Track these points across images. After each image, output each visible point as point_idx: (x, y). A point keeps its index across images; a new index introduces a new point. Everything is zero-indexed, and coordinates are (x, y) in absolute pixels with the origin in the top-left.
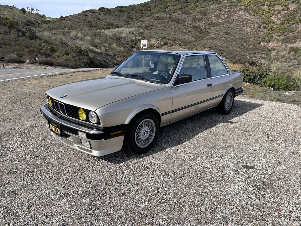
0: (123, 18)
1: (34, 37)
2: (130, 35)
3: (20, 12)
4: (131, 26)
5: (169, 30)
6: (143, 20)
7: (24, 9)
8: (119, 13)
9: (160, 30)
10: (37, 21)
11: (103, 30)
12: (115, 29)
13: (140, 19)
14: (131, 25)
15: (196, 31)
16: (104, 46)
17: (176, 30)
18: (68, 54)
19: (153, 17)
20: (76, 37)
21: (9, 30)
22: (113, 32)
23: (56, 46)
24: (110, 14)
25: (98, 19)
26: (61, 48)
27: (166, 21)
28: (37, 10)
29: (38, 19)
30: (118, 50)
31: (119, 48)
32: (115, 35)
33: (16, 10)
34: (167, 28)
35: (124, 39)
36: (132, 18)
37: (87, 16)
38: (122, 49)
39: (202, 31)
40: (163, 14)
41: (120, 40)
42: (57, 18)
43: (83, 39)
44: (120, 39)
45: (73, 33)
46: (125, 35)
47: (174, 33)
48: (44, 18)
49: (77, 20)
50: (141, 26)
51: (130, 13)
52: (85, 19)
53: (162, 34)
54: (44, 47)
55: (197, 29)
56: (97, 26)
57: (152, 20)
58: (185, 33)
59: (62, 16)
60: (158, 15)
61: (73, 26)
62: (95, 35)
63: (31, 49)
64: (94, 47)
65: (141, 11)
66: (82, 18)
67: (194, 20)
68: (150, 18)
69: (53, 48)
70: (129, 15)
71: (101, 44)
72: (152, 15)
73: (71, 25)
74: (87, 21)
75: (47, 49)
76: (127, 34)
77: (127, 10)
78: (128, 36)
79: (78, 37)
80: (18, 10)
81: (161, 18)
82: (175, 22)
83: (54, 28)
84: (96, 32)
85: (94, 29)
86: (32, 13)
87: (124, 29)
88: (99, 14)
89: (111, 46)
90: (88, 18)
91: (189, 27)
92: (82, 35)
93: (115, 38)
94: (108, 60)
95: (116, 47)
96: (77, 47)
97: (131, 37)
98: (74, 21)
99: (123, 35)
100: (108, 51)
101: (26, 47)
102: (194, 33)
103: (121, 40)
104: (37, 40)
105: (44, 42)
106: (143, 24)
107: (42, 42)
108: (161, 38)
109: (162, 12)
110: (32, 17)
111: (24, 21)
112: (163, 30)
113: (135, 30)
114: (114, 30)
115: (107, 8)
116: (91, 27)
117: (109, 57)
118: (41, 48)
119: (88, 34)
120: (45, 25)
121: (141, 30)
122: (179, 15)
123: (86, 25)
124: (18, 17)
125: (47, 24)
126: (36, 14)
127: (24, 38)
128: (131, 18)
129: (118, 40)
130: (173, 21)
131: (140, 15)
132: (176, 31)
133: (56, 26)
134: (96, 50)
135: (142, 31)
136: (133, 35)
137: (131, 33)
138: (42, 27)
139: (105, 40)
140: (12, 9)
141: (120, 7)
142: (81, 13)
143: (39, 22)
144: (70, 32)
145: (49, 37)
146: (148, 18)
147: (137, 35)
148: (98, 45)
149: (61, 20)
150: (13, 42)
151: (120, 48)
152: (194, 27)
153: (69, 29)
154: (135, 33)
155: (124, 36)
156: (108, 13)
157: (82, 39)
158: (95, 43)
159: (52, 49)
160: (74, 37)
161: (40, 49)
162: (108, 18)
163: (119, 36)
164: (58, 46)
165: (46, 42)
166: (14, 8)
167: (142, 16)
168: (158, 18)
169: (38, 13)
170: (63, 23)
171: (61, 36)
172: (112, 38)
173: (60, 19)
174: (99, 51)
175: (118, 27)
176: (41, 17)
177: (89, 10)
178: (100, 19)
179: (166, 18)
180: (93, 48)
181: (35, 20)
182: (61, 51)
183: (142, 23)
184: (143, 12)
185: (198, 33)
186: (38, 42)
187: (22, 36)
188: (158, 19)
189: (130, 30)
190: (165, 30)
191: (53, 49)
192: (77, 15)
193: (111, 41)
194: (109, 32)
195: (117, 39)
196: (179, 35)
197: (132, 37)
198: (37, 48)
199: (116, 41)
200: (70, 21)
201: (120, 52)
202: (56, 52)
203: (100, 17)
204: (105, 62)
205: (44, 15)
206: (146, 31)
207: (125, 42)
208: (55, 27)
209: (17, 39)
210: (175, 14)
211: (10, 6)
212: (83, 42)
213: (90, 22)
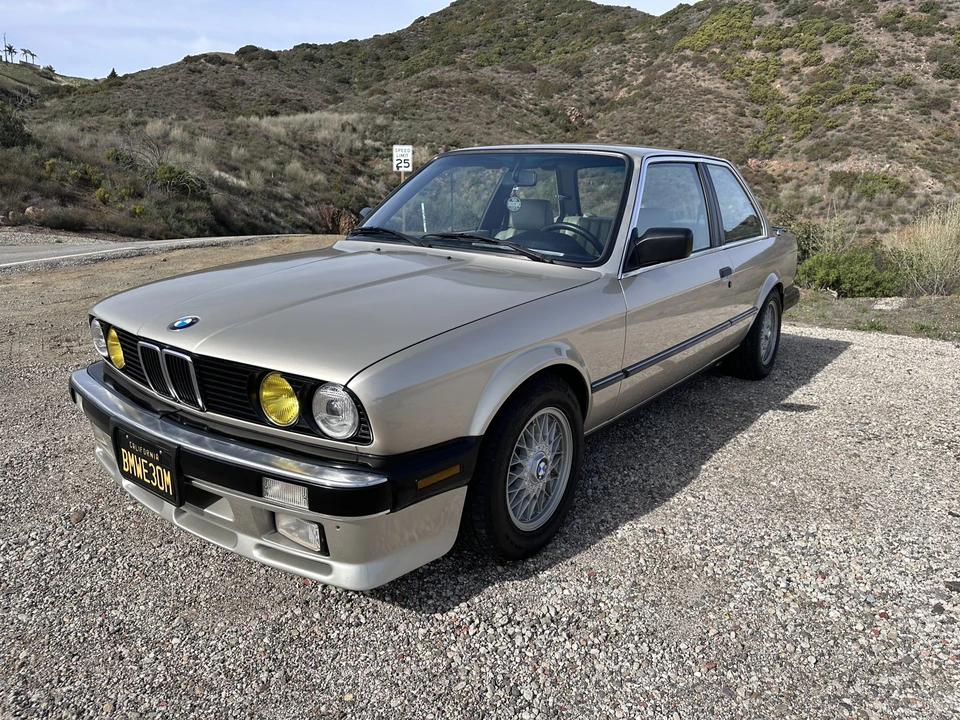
0: (318, 82)
2: (345, 134)
4: (346, 106)
5: (470, 121)
6: (385, 89)
8: (306, 65)
9: (440, 119)
10: (27, 87)
11: (254, 119)
12: (295, 114)
13: (376, 86)
14: (346, 102)
15: (553, 125)
16: (262, 170)
17: (493, 119)
18: (140, 196)
19: (418, 78)
20: (165, 141)
22: (290, 123)
23: (96, 169)
24: (277, 68)
25: (238, 83)
26: (115, 176)
27: (458, 93)
28: (25, 52)
29: (28, 81)
30: (308, 183)
31: (311, 175)
32: (295, 133)
34: (463, 113)
35: (325, 146)
36: (348, 83)
37: (200, 72)
38: (320, 177)
39: (570, 123)
40: (447, 69)
41: (311, 149)
42: (96, 80)
43: (191, 145)
44: (314, 147)
45: (155, 127)
46: (329, 133)
47: (486, 130)
48: (52, 79)
49: (164, 84)
50: (380, 106)
51: (340, 66)
52: (192, 84)
53: (449, 131)
54: (52, 170)
55: (555, 119)
56: (234, 106)
57: (415, 90)
58: (521, 130)
59: (113, 74)
60: (433, 73)
61: (151, 104)
62: (230, 134)
63: (8, 176)
64: (227, 173)
65: (378, 59)
66: (185, 79)
67: (546, 90)
68: (406, 81)
69: (86, 173)
70: (338, 72)
71: (251, 162)
72: (413, 74)
73: (144, 101)
74: (200, 88)
75: (63, 179)
76: (335, 130)
77: (332, 57)
78: (337, 138)
79: (171, 139)
81: (441, 83)
82: (486, 97)
83: (88, 112)
84: (231, 125)
85: (223, 114)
86: (7, 62)
87: (325, 115)
88: (241, 67)
89: (283, 169)
90: (204, 80)
91: (531, 111)
92: (186, 133)
93: (295, 145)
94: (277, 214)
95: (302, 173)
96: (171, 170)
97: (348, 142)
98: (157, 89)
99: (322, 134)
100: (276, 185)
102: (545, 129)
103: (315, 151)
104: (29, 148)
105: (54, 156)
106: (386, 100)
107: (45, 153)
108: (444, 143)
109: (446, 64)
110: (8, 74)
112: (450, 118)
113: (362, 119)
114: (291, 118)
115: (267, 51)
116: (214, 108)
117: (278, 205)
118: (43, 173)
119: (204, 130)
120: (56, 99)
121: (380, 120)
122: (502, 76)
123: (195, 102)
125: (61, 97)
126: (24, 65)
128: (346, 81)
129: (307, 150)
130: (480, 92)
131: (375, 73)
132: (493, 122)
133: (95, 103)
134: (235, 180)
135: (385, 122)
136: (355, 136)
137: (348, 128)
138: (45, 107)
139: (262, 149)
141: (308, 46)
142: (179, 64)
143: (34, 90)
144: (145, 123)
145: (72, 139)
146: (399, 83)
147: (367, 133)
148: (240, 165)
149: (111, 86)
151: (315, 175)
152: (547, 112)
153: (139, 115)
154: (360, 127)
155: (325, 139)
156: (270, 64)
157: (185, 147)
158: (229, 159)
159: (82, 178)
160: (159, 137)
161: (40, 179)
162: (271, 80)
163: (308, 136)
164: (103, 167)
165: (59, 153)
167: (380, 77)
168: (433, 83)
169: (30, 61)
170: (119, 95)
171: (113, 137)
172: (285, 144)
173: (106, 81)
174: (243, 183)
175: (305, 110)
176: (39, 74)
177: (205, 56)
178: (244, 83)
179: (459, 82)
180: (223, 174)
181: (19, 84)
182: (113, 184)
183: (383, 97)
184: (385, 64)
185: (559, 131)
186: (32, 153)
188: (433, 87)
189: (345, 117)
190: (457, 121)
191: (87, 177)
192: (165, 69)
193: (282, 151)
194: (275, 126)
195: (302, 148)
196: (501, 137)
197: (351, 141)
198: (27, 175)
199: (301, 154)
200: (140, 87)
201: (316, 187)
202: (97, 187)
203: (242, 78)
204: (266, 219)
205: (50, 69)
206: (397, 123)
207: (329, 157)
208: (88, 108)
210: (487, 71)
212: (188, 156)
213: (208, 93)
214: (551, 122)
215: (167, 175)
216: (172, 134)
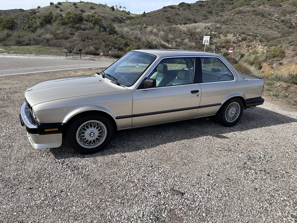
0: (202, 13)
1: (113, 32)
2: (205, 30)
3: (110, 10)
4: (208, 21)
5: (251, 25)
6: (222, 15)
7: (113, 7)
8: (199, 8)
9: (240, 24)
10: (123, 17)
11: (179, 26)
12: (191, 24)
13: (220, 14)
14: (209, 19)
15: (284, 26)
16: (176, 42)
17: (260, 24)
19: (235, 10)
20: (151, 32)
21: (94, 26)
22: (189, 27)
23: (130, 41)
24: (189, 9)
25: (177, 14)
26: (134, 43)
27: (248, 15)
28: (124, 7)
29: (123, 15)
30: (189, 46)
31: (191, 43)
32: (189, 30)
33: (107, 8)
34: (249, 22)
35: (198, 34)
36: (211, 13)
37: (167, 11)
38: (194, 44)
39: (292, 25)
40: (246, 7)
41: (194, 35)
42: (140, 15)
43: (158, 34)
44: (195, 34)
45: (149, 28)
46: (201, 30)
47: (256, 28)
48: (129, 15)
49: (156, 15)
50: (219, 21)
51: (210, 7)
52: (164, 15)
53: (242, 29)
54: (119, 41)
55: (286, 24)
56: (174, 21)
57: (233, 15)
58: (270, 28)
59: (144, 13)
60: (241, 9)
61: (152, 21)
62: (170, 30)
63: (108, 43)
64: (166, 42)
65: (223, 4)
66: (162, 14)
67: (284, 13)
68: (230, 12)
69: (127, 42)
70: (209, 9)
71: (174, 39)
72: (233, 9)
73: (150, 21)
74: (166, 16)
75: (121, 44)
76: (202, 29)
77: (208, 5)
78: (203, 31)
79: (153, 32)
80: (109, 8)
81: (243, 12)
82: (259, 16)
83: (136, 24)
84: (171, 28)
85: (171, 24)
86: (119, 10)
87: (201, 24)
88: (179, 9)
89: (183, 41)
90: (167, 14)
91: (276, 21)
92: (157, 30)
93: (189, 34)
95: (188, 43)
96: (148, 42)
97: (206, 32)
98: (154, 17)
99: (198, 30)
100: (180, 46)
101: (104, 41)
102: (281, 28)
103: (195, 35)
104: (115, 35)
105: (120, 37)
106: (222, 18)
107: (118, 36)
108: (239, 33)
109: (246, 5)
110: (119, 14)
111: (112, 17)
112: (243, 24)
113: (212, 25)
114: (190, 25)
115: (188, 4)
116: (169, 22)
118: (116, 42)
119: (163, 29)
120: (129, 21)
121: (218, 25)
122: (267, 8)
123: (164, 20)
124: (108, 14)
125: (130, 20)
126: (123, 11)
127: (104, 33)
128: (211, 12)
129: (192, 35)
130: (257, 15)
131: (221, 9)
132: (259, 25)
133: (138, 21)
134: (168, 45)
135: (220, 26)
136: (209, 30)
137: (207, 28)
138: (126, 23)
139: (178, 35)
140: (104, 7)
141: (201, 1)
142: (161, 9)
143: (124, 18)
144: (147, 27)
145: (128, 32)
146: (228, 13)
147: (213, 30)
148: (170, 40)
149: (143, 16)
150: (94, 37)
151: (192, 43)
152: (283, 21)
153: (147, 25)
154: (211, 28)
155: (199, 32)
156: (188, 8)
157: (156, 35)
158: (168, 38)
159: (126, 44)
160: (150, 32)
161: (115, 43)
162: (188, 14)
163: (193, 31)
164: (131, 40)
165: (122, 37)
166: (105, 7)
167: (223, 11)
168: (240, 12)
169: (125, 10)
170: (144, 19)
171: (138, 32)
172: (186, 33)
173: (142, 15)
174: (170, 46)
175: (195, 22)
176: (126, 13)
177: (169, 6)
178: (178, 14)
179: (249, 11)
180: (165, 43)
181: (121, 16)
182: (133, 46)
183: (221, 18)
184: (225, 6)
185: (286, 29)
186: (115, 36)
187: (103, 31)
188: (239, 13)
189: (207, 25)
190: (246, 25)
191: (127, 43)
192: (157, 11)
193: (184, 36)
194: (183, 28)
195: (191, 35)
196: (261, 30)
197: (207, 32)
198: (112, 43)
199: (190, 37)
200: (150, 17)
201: (192, 47)
202: (129, 46)
203: (178, 13)
205: (129, 12)
206: (224, 26)
207: (198, 37)
208: (136, 23)
209: (99, 34)
210: (261, 7)
211: (103, 5)
212: (156, 37)
213: (168, 18)
214: (284, 25)
215: (147, 43)
216: (153, 31)
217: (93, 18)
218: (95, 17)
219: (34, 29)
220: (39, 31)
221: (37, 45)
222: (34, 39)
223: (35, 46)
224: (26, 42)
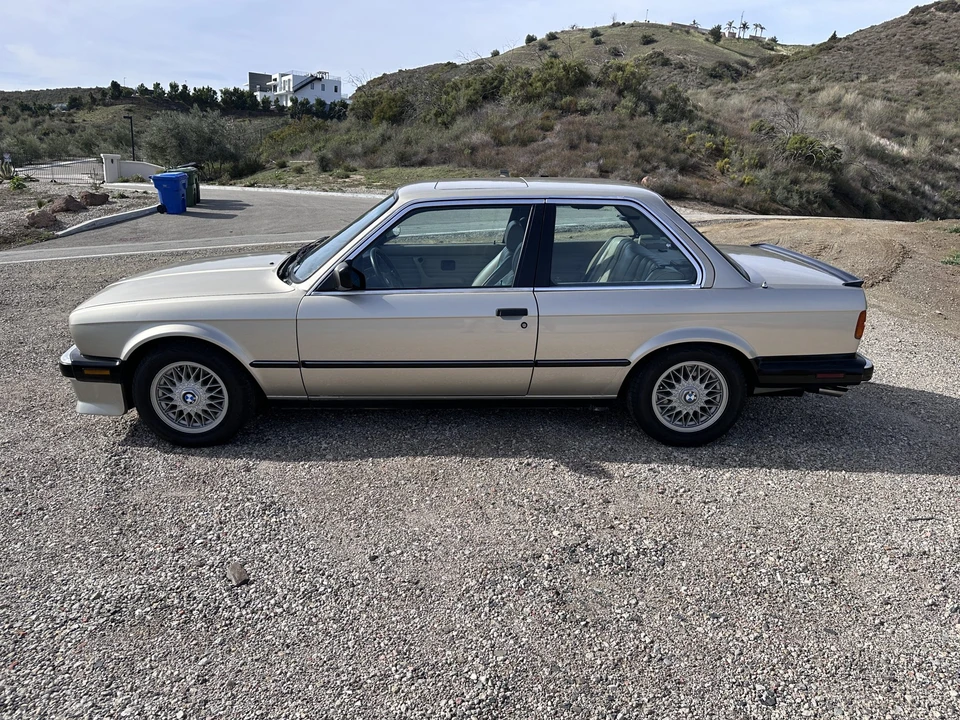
3: (707, 40)
7: (719, 28)
10: (748, 60)
18: (762, 166)
20: (835, 107)
21: (617, 98)
23: (733, 140)
26: (746, 146)
28: (757, 26)
29: (751, 53)
33: (697, 34)
37: (925, 23)
43: (860, 110)
45: (830, 92)
48: (772, 49)
49: (878, 42)
52: (910, 38)
54: (692, 143)
59: (833, 37)
61: (856, 65)
62: (919, 94)
63: (649, 150)
64: (889, 139)
66: (903, 33)
69: (723, 144)
71: (927, 126)
73: (850, 63)
74: (918, 41)
75: (699, 151)
79: (841, 105)
80: (703, 34)
83: (791, 79)
84: (923, 85)
85: (938, 69)
86: (739, 38)
90: (926, 32)
92: (861, 97)
94: (934, 186)
96: (804, 140)
98: (868, 48)
100: (948, 152)
101: (638, 146)
104: (683, 122)
105: (700, 129)
110: (737, 49)
111: (709, 64)
116: (928, 63)
117: (941, 175)
118: (682, 145)
119: (888, 92)
120: (767, 69)
123: (907, 58)
124: (696, 54)
125: (774, 66)
126: (753, 38)
127: (649, 118)
133: (800, 70)
134: (896, 147)
138: (755, 78)
140: (688, 32)
142: (903, 18)
143: (752, 62)
144: (822, 89)
145: (737, 111)
148: (910, 130)
149: (821, 50)
150: (609, 133)
157: (851, 114)
158: (900, 124)
159: (716, 149)
160: (829, 104)
161: (676, 150)
164: (740, 137)
165: (710, 128)
166: (692, 31)
169: (758, 35)
173: (822, 45)
174: (904, 152)
176: (763, 46)
180: (883, 141)
181: (742, 57)
186: (684, 126)
187: (644, 114)
191: (722, 148)
192: (886, 26)
198: (664, 148)
200: (850, 49)
202: (725, 158)
204: (916, 191)
205: (774, 40)
208: (792, 75)
209: (627, 122)
211: (685, 26)
212: (846, 123)
213: (929, 47)
215: (797, 145)
216: (844, 100)
217: (621, 73)
218: (624, 71)
219: (450, 118)
220: (460, 124)
221: (444, 163)
222: (441, 148)
223: (439, 168)
224: (419, 158)
